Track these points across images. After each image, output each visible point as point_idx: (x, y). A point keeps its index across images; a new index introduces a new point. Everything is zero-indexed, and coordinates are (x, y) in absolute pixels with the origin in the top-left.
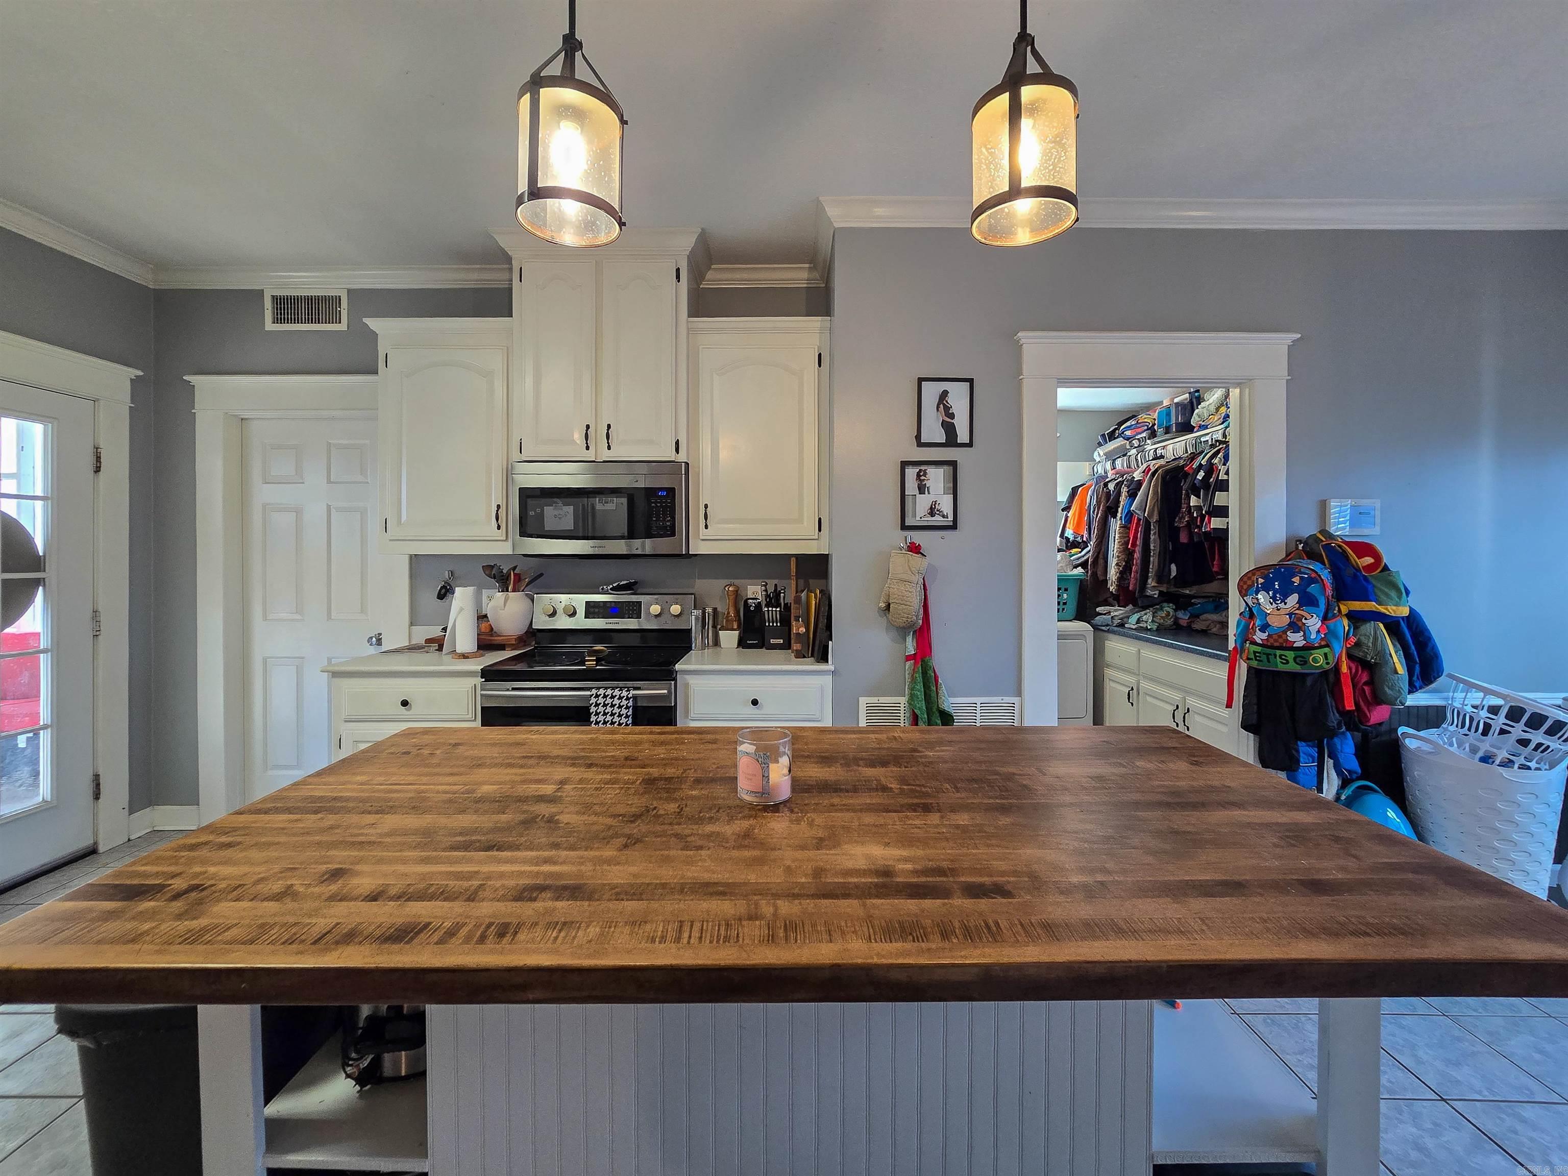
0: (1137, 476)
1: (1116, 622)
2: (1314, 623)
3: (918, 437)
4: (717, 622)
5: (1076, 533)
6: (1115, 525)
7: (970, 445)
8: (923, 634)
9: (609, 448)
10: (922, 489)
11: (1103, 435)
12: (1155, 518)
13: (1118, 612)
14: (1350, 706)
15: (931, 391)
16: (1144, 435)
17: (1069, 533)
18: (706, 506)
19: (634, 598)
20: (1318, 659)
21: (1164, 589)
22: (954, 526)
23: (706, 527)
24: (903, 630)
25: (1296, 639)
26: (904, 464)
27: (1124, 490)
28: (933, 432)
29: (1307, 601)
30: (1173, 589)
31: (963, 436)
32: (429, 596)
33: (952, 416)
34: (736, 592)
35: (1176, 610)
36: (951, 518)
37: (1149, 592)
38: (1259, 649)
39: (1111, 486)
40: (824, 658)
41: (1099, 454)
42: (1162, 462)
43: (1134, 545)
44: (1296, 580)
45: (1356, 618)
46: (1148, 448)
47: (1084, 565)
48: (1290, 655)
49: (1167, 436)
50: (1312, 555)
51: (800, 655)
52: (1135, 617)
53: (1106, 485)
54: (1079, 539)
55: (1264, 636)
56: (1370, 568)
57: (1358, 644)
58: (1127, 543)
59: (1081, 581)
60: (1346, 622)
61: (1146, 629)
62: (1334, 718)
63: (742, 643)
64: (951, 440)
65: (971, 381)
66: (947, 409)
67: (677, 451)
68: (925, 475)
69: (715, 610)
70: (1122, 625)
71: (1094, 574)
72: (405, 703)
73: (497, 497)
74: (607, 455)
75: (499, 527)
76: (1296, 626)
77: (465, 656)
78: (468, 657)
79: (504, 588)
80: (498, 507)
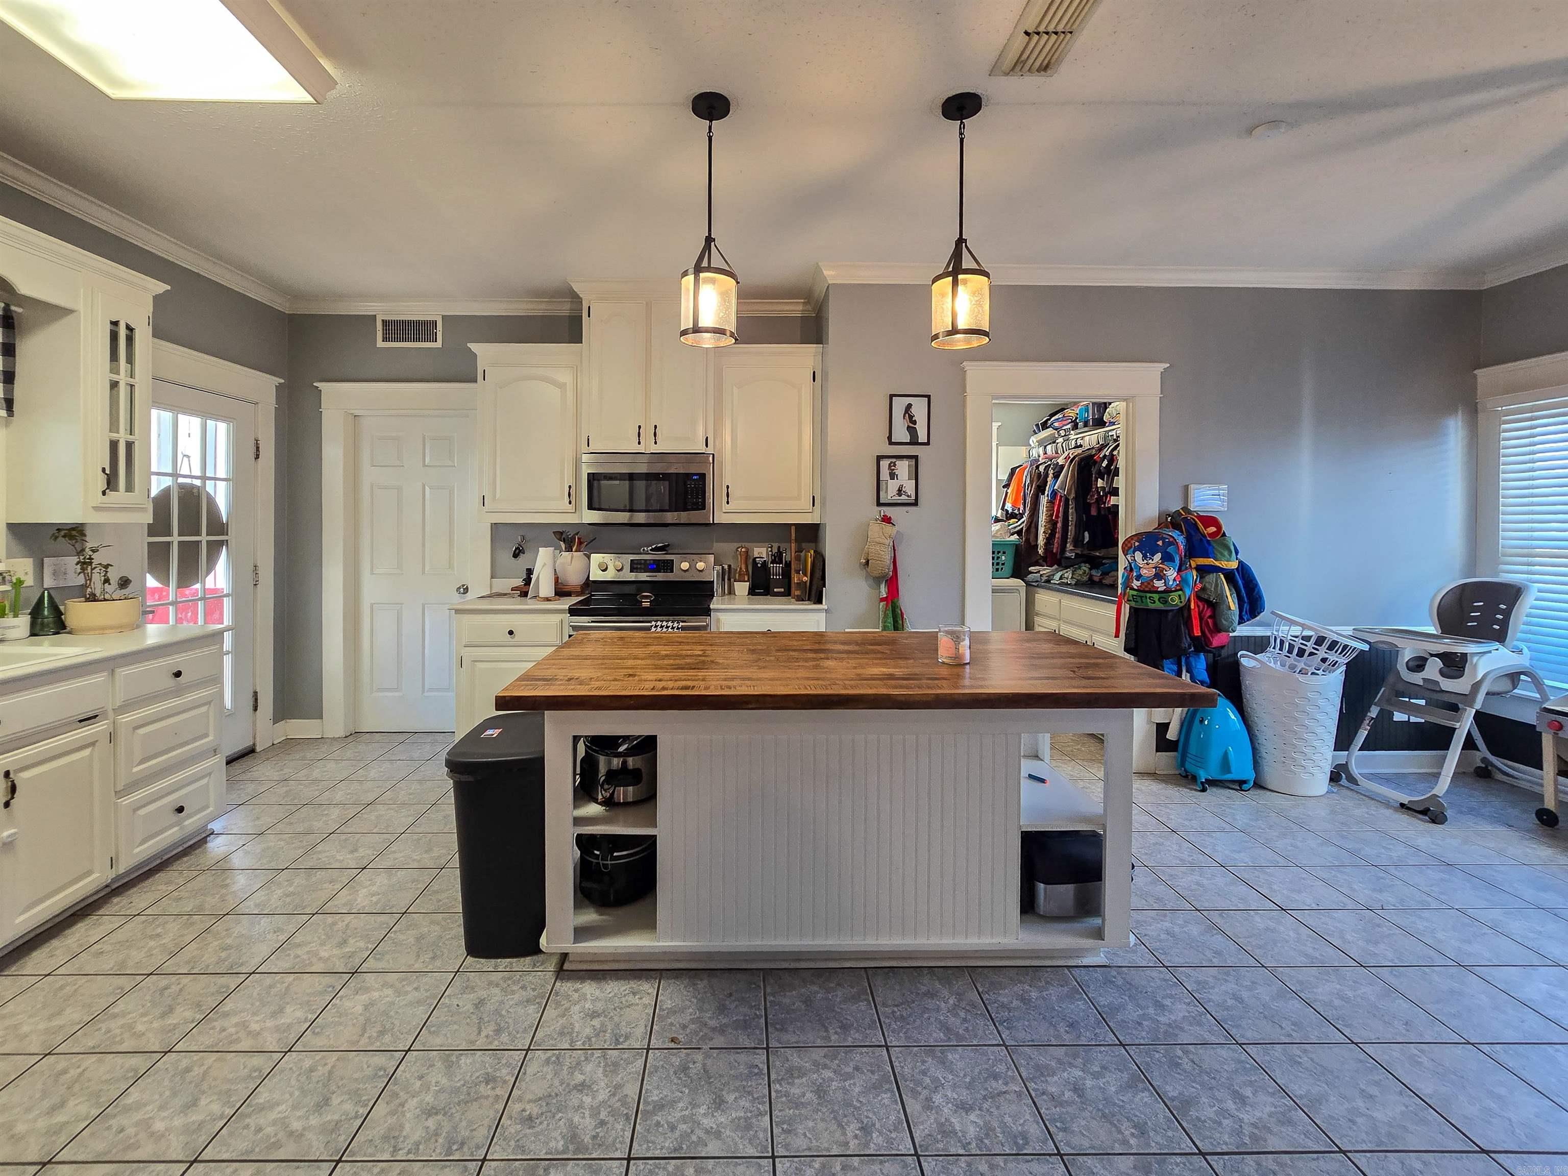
0: (1061, 461)
1: (1044, 578)
2: (1172, 574)
3: (889, 437)
5: (1014, 506)
6: (1044, 500)
7: (928, 443)
8: (892, 582)
9: (655, 443)
10: (893, 476)
11: (1037, 424)
12: (1073, 495)
13: (1046, 570)
14: (1196, 633)
15: (899, 404)
16: (1069, 426)
17: (1009, 507)
18: (728, 487)
19: (668, 557)
20: (1175, 600)
21: (1079, 552)
22: (915, 503)
23: (728, 503)
24: (877, 580)
25: (1159, 585)
26: (879, 458)
27: (1051, 472)
29: (1167, 558)
30: (1086, 552)
31: (922, 437)
32: (506, 556)
33: (915, 423)
34: (747, 552)
35: (1090, 569)
36: (913, 497)
37: (1068, 554)
38: (1135, 593)
39: (1042, 468)
40: (820, 601)
41: (1033, 440)
42: (1079, 451)
43: (1057, 516)
44: (1160, 543)
45: (1203, 571)
46: (1072, 437)
47: (1019, 533)
48: (1156, 597)
49: (1086, 429)
50: (1175, 526)
51: (800, 599)
52: (1059, 574)
53: (1037, 467)
54: (1016, 512)
55: (1138, 583)
56: (1213, 535)
57: (1203, 589)
58: (1052, 515)
59: (1017, 545)
60: (1195, 573)
61: (1067, 584)
62: (1185, 642)
63: (752, 592)
64: (914, 440)
65: (929, 397)
66: (911, 417)
67: (707, 446)
68: (895, 465)
69: (729, 566)
70: (1048, 581)
71: (1027, 540)
72: (511, 633)
73: (569, 480)
74: (654, 449)
75: (570, 503)
76: (1159, 576)
77: (548, 599)
78: (550, 600)
79: (569, 549)
80: (570, 487)
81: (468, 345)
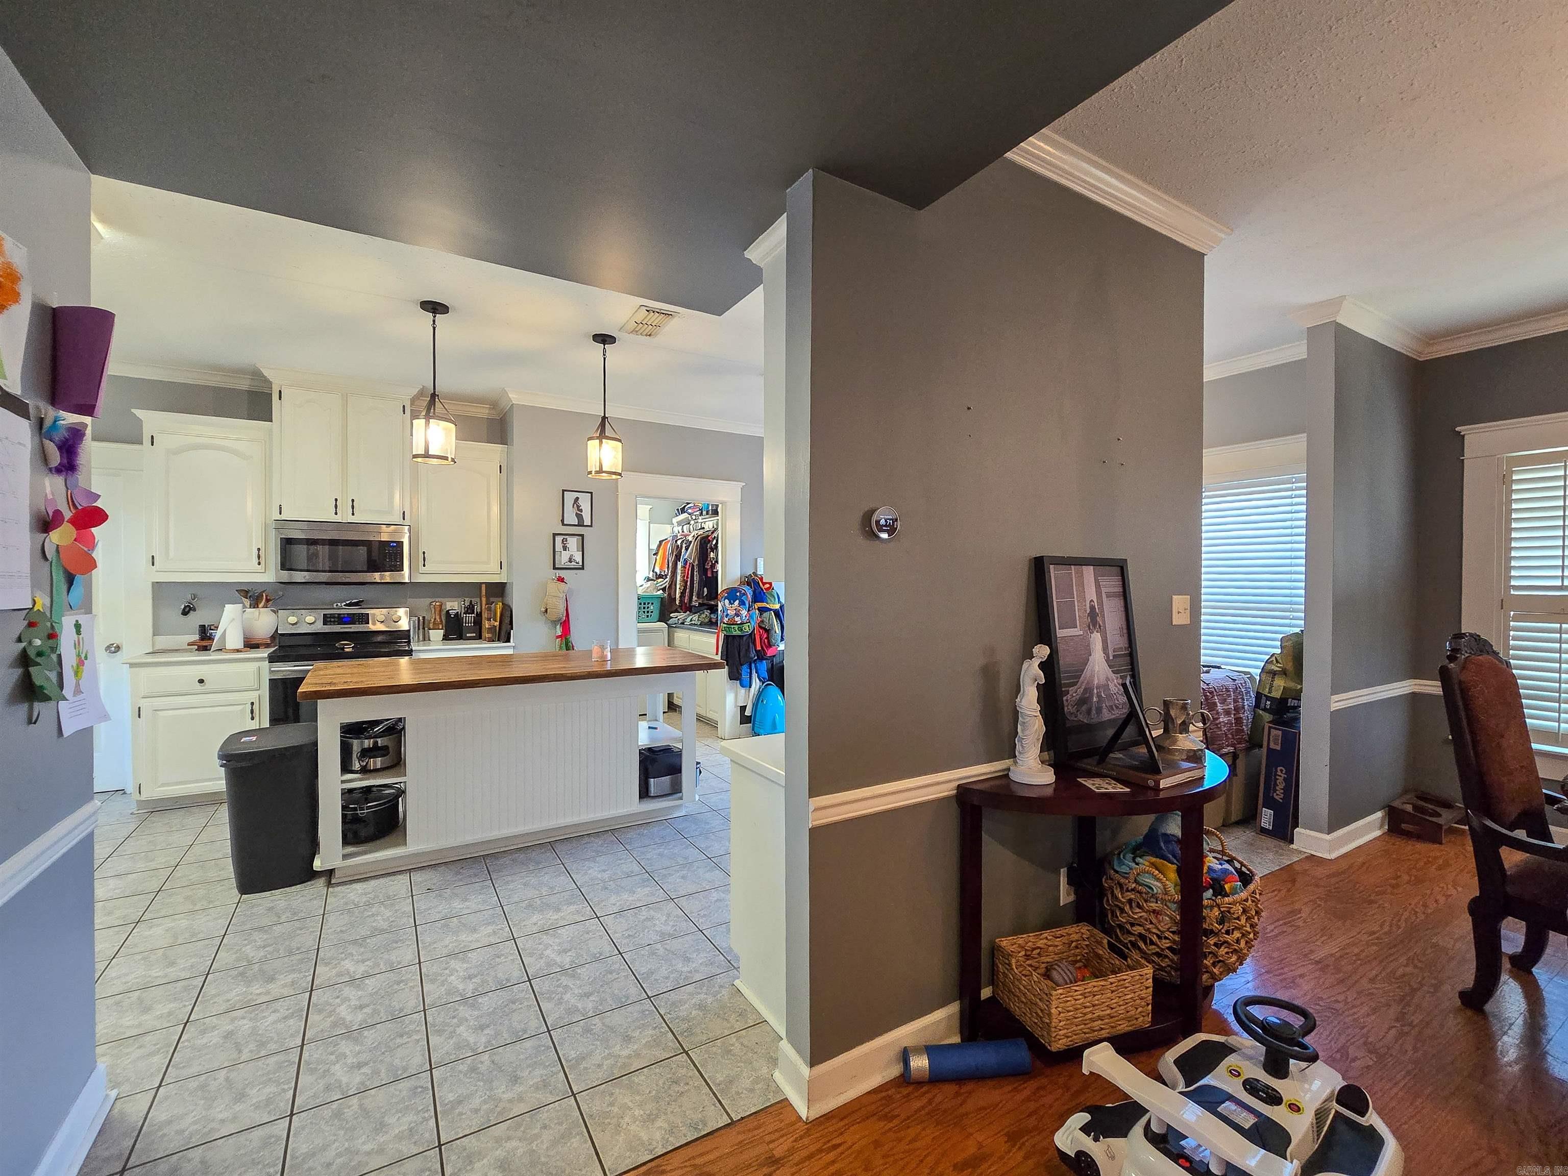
0: (690, 538)
1: (680, 622)
2: (744, 613)
3: (563, 521)
4: (423, 626)
5: (661, 569)
6: (680, 565)
8: (566, 625)
9: (353, 514)
10: (565, 548)
11: (678, 510)
12: (696, 562)
13: (681, 616)
14: (759, 648)
15: (570, 497)
16: (698, 514)
17: (657, 570)
18: (424, 553)
19: (363, 611)
20: (747, 629)
21: (701, 601)
22: (583, 568)
23: (424, 565)
24: (554, 623)
25: (737, 619)
27: (684, 546)
28: (571, 518)
29: (742, 603)
30: (705, 602)
31: (587, 522)
33: (581, 511)
34: (441, 606)
35: (710, 614)
36: (581, 564)
37: (694, 604)
38: (725, 625)
39: (679, 542)
40: (508, 640)
41: (675, 521)
42: (701, 532)
43: (687, 578)
44: (738, 594)
45: (762, 610)
46: (699, 521)
47: (664, 589)
48: (736, 627)
49: (707, 516)
50: (748, 584)
51: (491, 640)
52: (691, 617)
53: (676, 541)
54: (663, 573)
55: (727, 619)
56: (767, 589)
57: (762, 621)
58: (684, 576)
59: (662, 598)
60: (757, 611)
61: (695, 624)
62: (753, 654)
63: (446, 638)
64: (581, 524)
65: (591, 494)
66: (578, 507)
67: (403, 518)
68: (566, 541)
69: (424, 618)
70: (683, 623)
71: (669, 595)
72: (201, 681)
73: (257, 542)
74: (351, 519)
75: (259, 564)
76: (737, 615)
77: (238, 651)
78: (241, 652)
79: (255, 605)
80: (259, 549)
81: (133, 410)
